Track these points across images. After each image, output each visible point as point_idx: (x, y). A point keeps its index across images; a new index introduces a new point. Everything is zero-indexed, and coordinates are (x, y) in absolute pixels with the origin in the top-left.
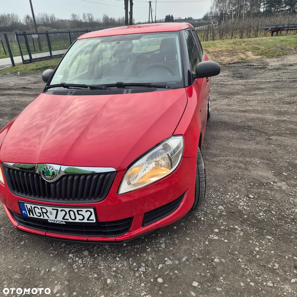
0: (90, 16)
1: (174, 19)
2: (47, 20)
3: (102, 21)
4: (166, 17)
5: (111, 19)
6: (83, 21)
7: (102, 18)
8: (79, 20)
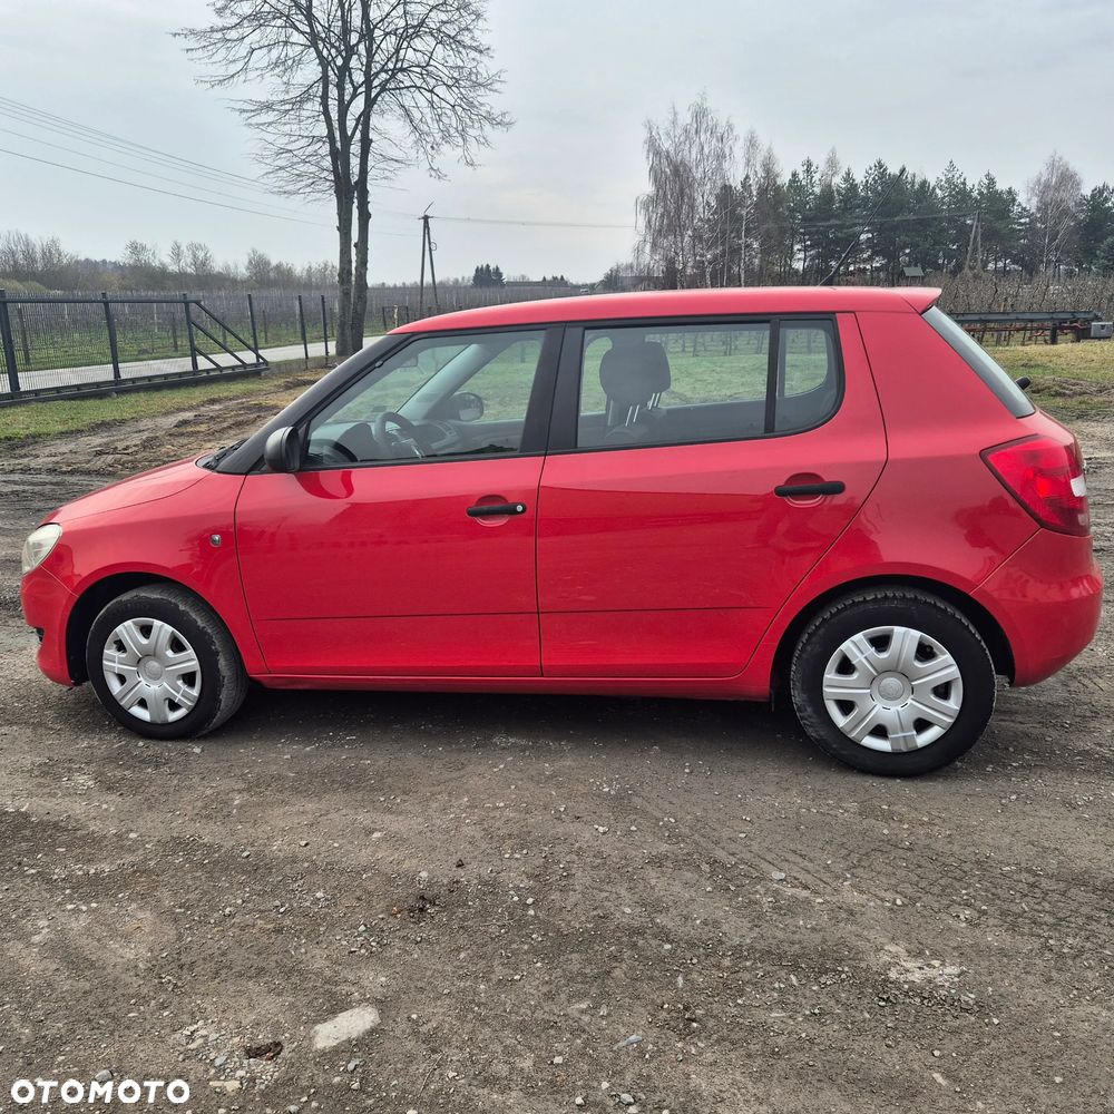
0: (201, 255)
1: (505, 278)
2: (29, 256)
3: (244, 271)
4: (477, 270)
5: (278, 267)
6: (173, 268)
7: (246, 263)
8: (156, 263)
